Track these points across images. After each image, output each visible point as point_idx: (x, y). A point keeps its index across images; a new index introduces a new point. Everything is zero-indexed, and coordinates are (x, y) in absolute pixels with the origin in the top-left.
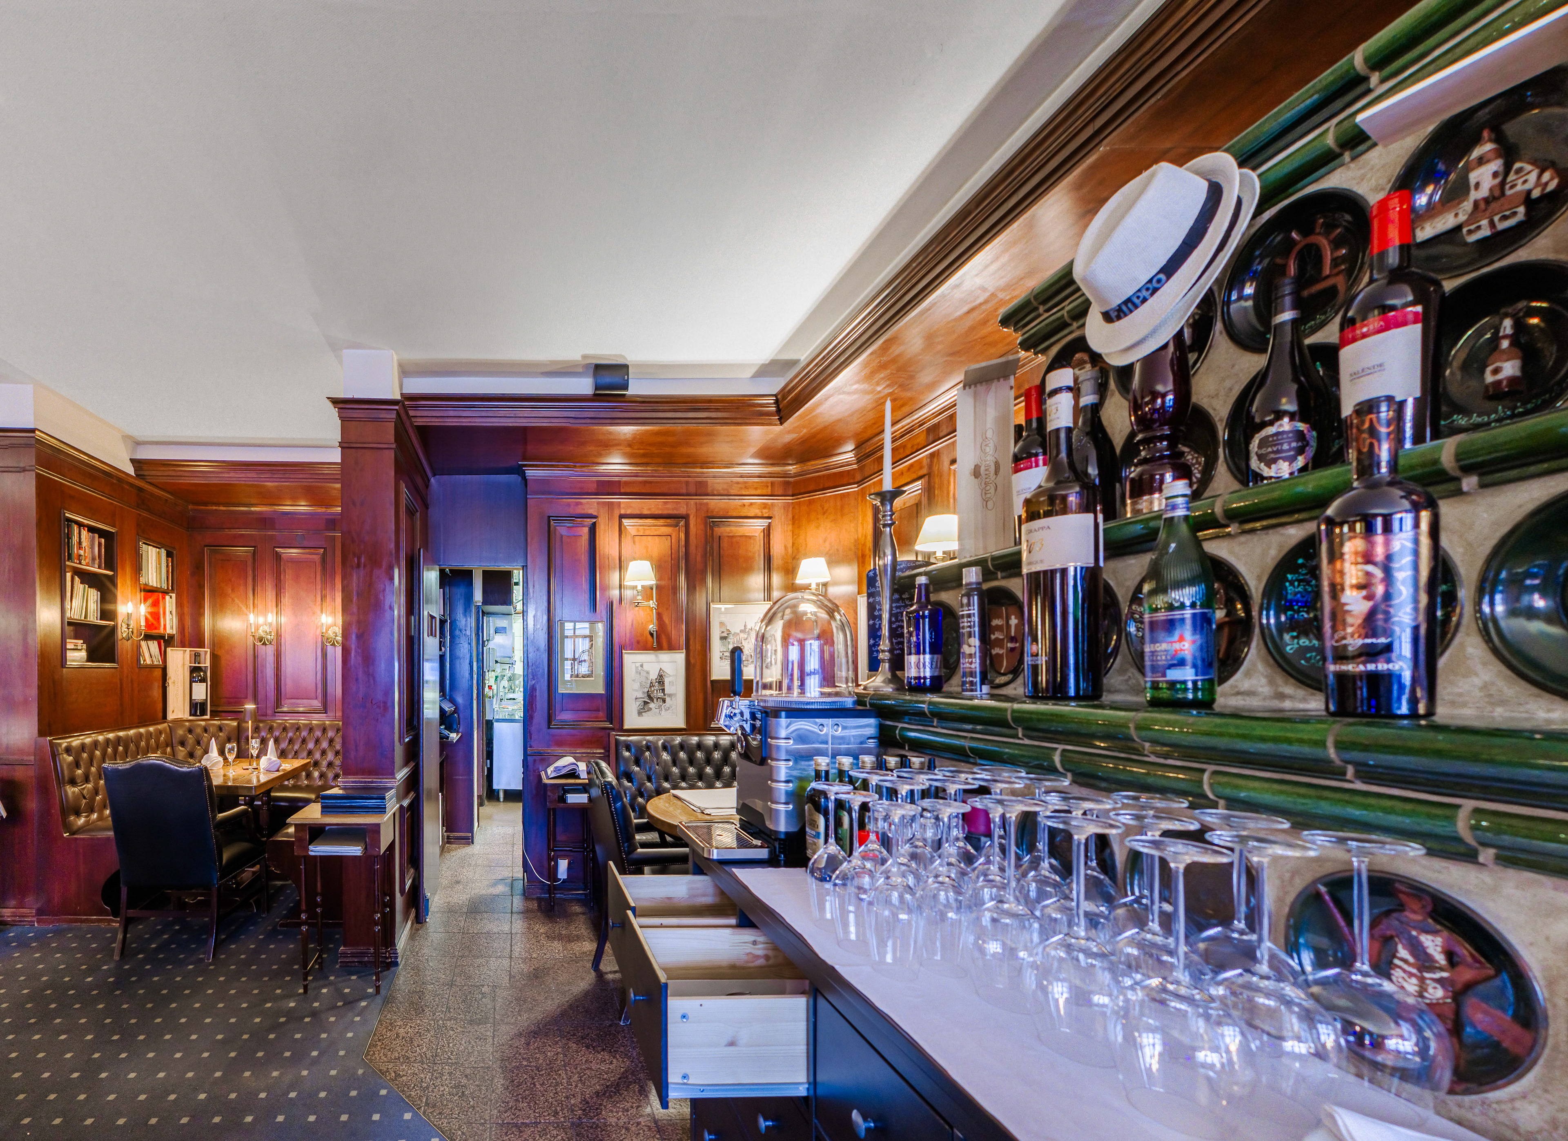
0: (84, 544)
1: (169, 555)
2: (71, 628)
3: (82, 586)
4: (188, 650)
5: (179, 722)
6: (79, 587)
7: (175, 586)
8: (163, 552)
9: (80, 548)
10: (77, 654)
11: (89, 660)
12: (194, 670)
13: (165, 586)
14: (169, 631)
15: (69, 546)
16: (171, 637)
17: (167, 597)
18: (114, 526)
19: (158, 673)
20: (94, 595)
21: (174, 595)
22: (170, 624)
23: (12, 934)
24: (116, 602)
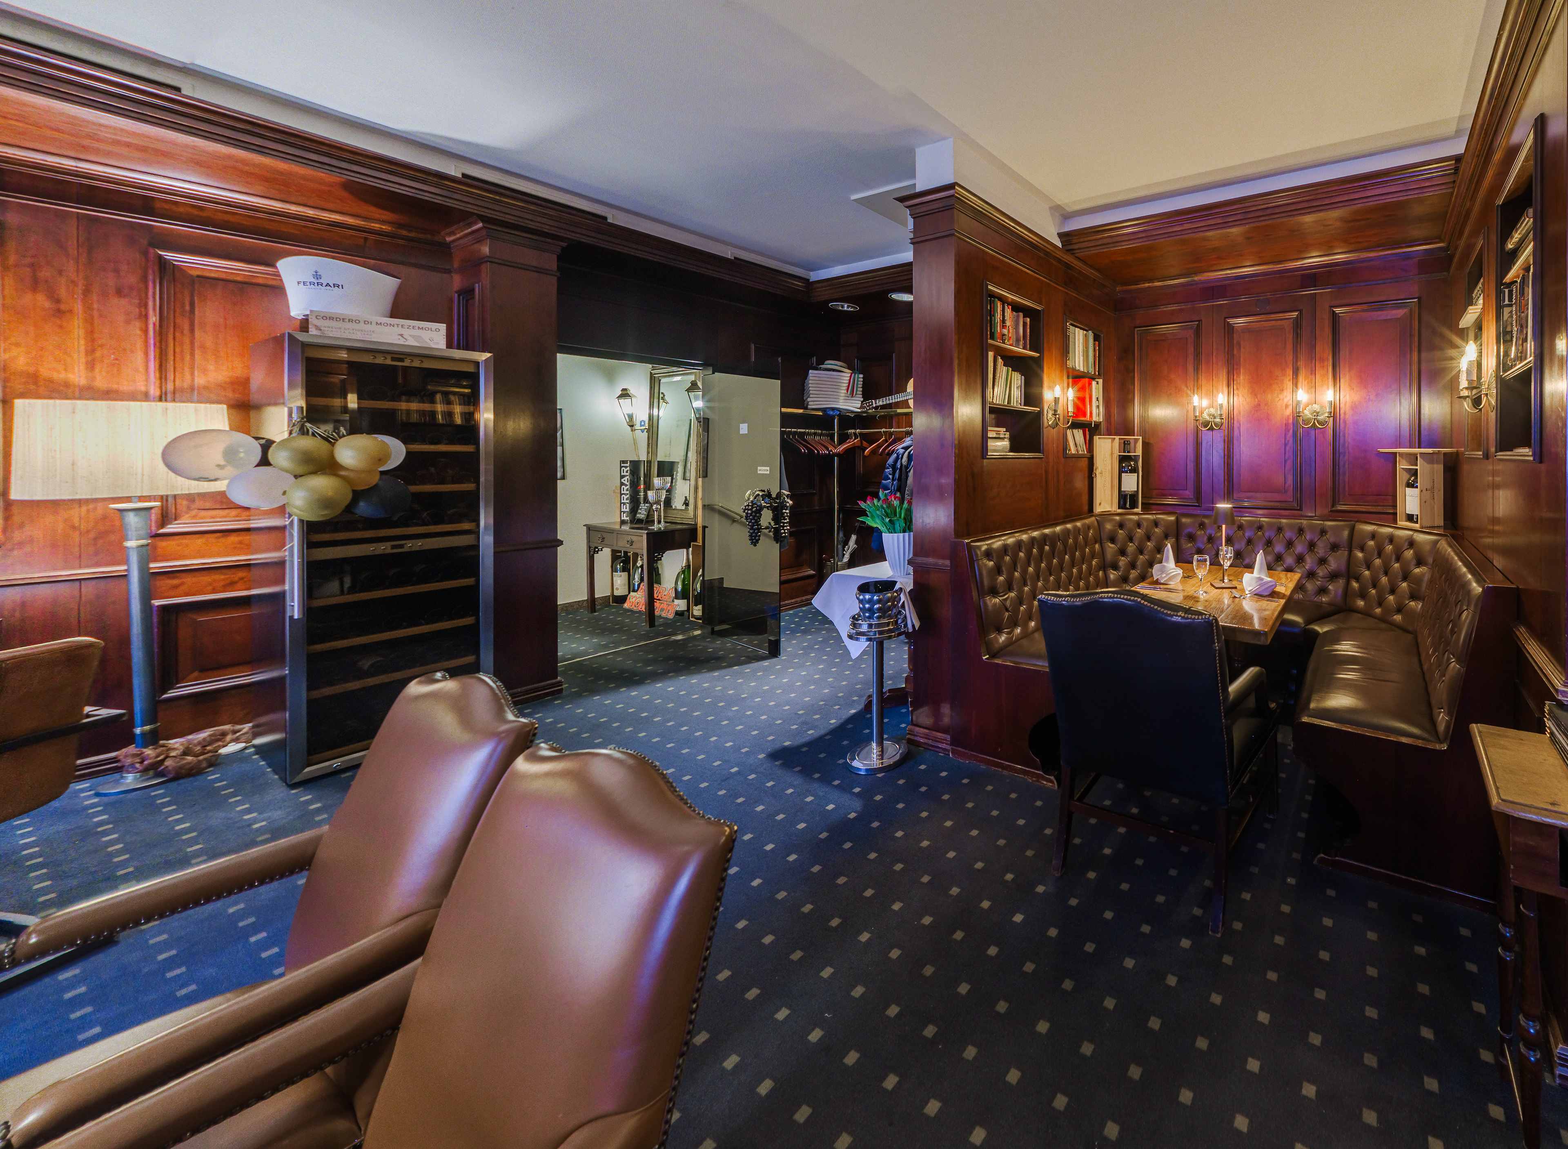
0: (1008, 323)
1: (1096, 338)
2: (993, 416)
3: (1005, 369)
4: (1117, 438)
5: (1106, 515)
6: (1003, 370)
7: (1102, 372)
8: (1091, 334)
9: (1004, 327)
10: (999, 444)
11: (1011, 450)
12: (1122, 459)
13: (1092, 371)
14: (1095, 418)
15: (991, 323)
16: (1098, 425)
17: (1094, 383)
18: (1040, 303)
19: (1084, 463)
20: (1017, 379)
21: (1100, 381)
22: (1096, 413)
23: (923, 767)
24: (1042, 386)
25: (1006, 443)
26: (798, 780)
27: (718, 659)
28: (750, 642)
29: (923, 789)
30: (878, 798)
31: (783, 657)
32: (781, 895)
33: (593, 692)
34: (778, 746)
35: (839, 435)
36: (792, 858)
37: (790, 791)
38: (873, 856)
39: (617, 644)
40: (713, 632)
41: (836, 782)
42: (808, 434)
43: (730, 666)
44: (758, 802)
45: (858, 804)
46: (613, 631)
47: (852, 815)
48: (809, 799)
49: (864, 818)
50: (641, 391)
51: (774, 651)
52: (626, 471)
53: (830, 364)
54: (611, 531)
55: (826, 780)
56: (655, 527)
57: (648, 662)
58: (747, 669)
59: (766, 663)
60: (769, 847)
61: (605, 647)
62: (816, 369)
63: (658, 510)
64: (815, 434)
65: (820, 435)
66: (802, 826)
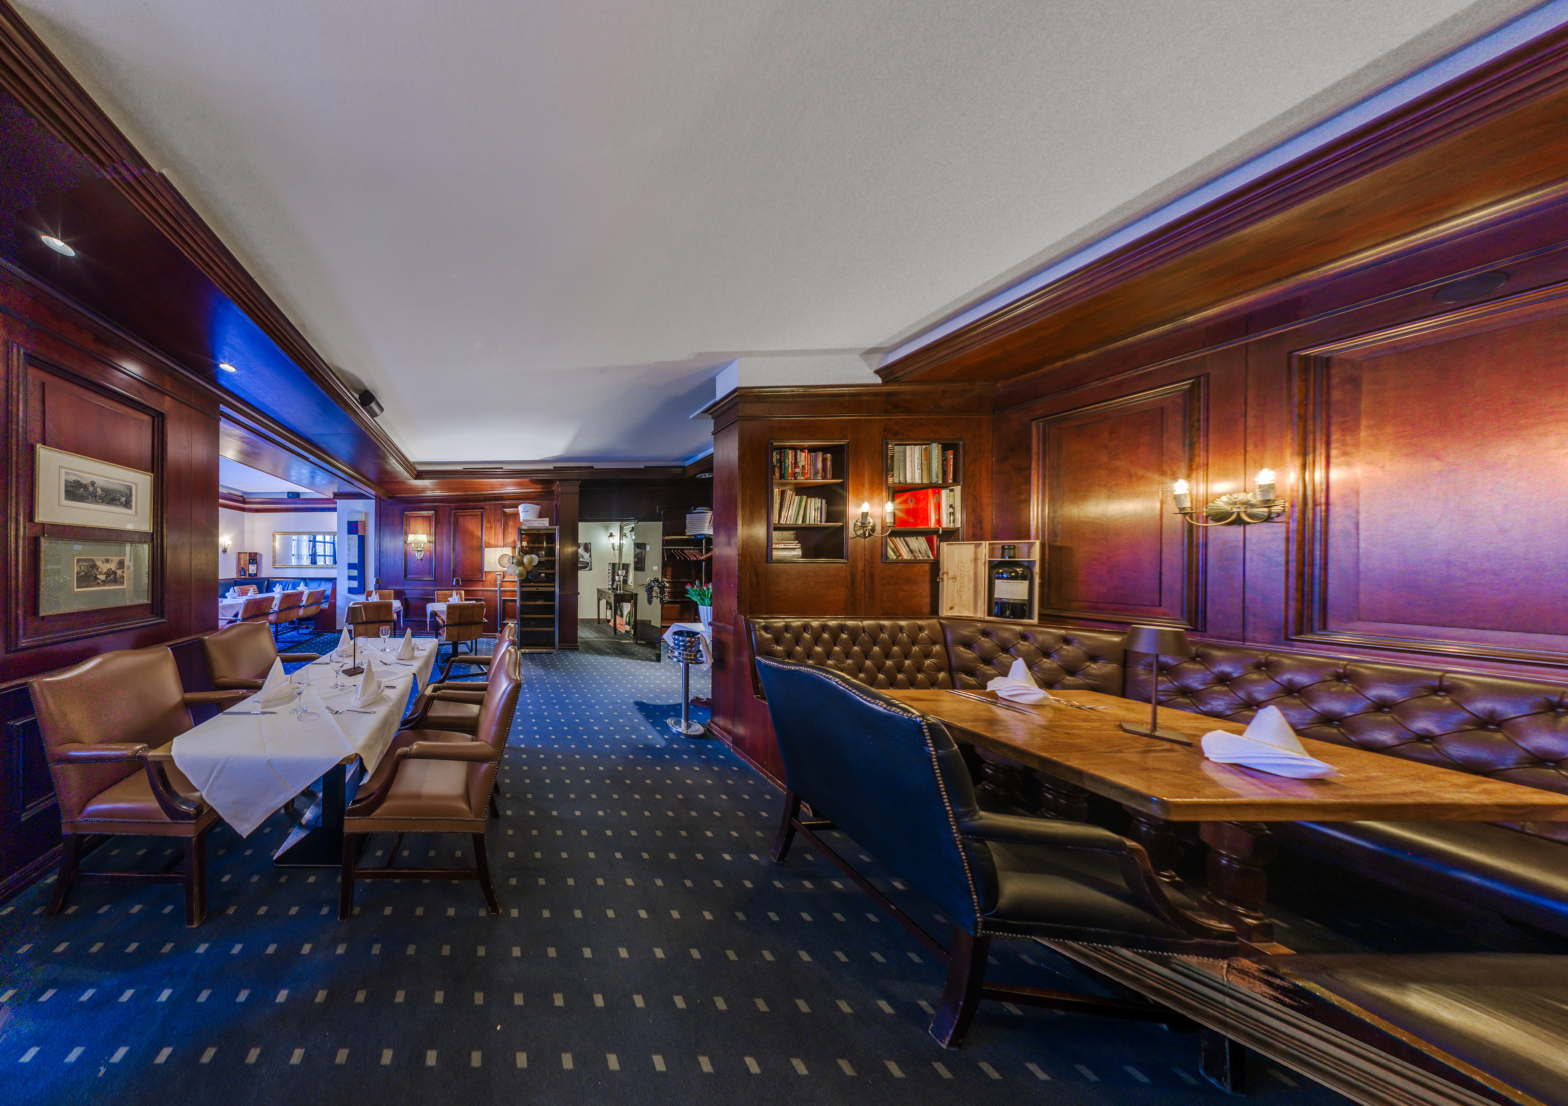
0: (802, 463)
1: (947, 447)
3: (797, 497)
4: (988, 543)
5: (959, 620)
6: (793, 499)
7: (961, 478)
8: (936, 446)
9: (797, 467)
10: (788, 553)
11: (804, 557)
12: (998, 565)
13: (938, 481)
14: (946, 525)
15: (781, 467)
16: (952, 531)
17: (945, 492)
18: (846, 438)
19: (922, 567)
20: (815, 503)
21: (958, 489)
22: (948, 520)
23: (710, 746)
24: (845, 504)
25: (799, 552)
26: (642, 718)
27: (634, 655)
28: (650, 652)
29: (703, 757)
30: (675, 746)
31: (662, 663)
32: (613, 757)
33: (587, 653)
34: (640, 700)
35: (706, 549)
36: (624, 746)
37: (636, 721)
38: (658, 768)
39: (602, 638)
40: (636, 643)
41: (658, 728)
42: (686, 549)
43: (637, 659)
44: (621, 718)
45: (663, 743)
46: (602, 633)
47: (658, 746)
48: (643, 728)
49: (663, 751)
50: (617, 534)
51: (658, 659)
52: (610, 567)
53: (699, 509)
54: (604, 592)
55: (654, 724)
56: (619, 592)
57: (608, 648)
58: (644, 663)
59: (653, 663)
60: (617, 737)
61: (597, 638)
62: (691, 513)
63: (620, 585)
64: (690, 549)
65: (694, 549)
66: (634, 737)
